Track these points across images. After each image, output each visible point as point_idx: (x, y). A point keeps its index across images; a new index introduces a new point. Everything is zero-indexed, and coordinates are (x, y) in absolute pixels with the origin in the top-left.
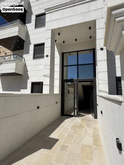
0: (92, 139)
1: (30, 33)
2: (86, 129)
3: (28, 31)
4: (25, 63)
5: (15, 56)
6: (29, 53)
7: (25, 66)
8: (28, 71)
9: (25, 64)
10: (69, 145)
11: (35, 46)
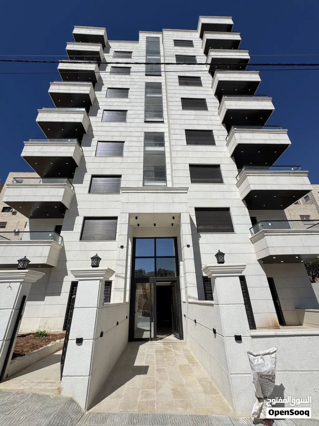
0: (186, 359)
1: (78, 198)
2: (174, 352)
3: (75, 194)
4: (62, 245)
5: (50, 235)
6: (72, 230)
7: (62, 251)
8: (66, 261)
9: (63, 248)
10: (164, 368)
11: (86, 218)
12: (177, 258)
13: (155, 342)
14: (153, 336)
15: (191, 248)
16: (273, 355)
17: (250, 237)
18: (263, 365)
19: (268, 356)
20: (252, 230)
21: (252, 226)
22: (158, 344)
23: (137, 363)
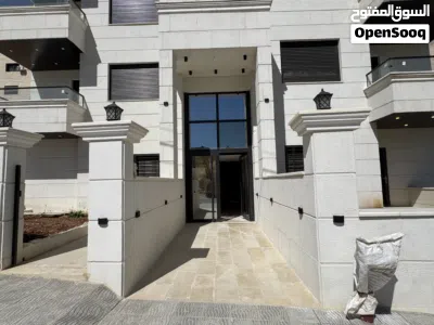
0: (257, 242)
2: (243, 233)
4: (85, 108)
5: (63, 91)
9: (87, 111)
10: (228, 251)
11: (112, 67)
12: (249, 121)
13: (219, 224)
14: (216, 217)
15: (272, 104)
16: (397, 243)
17: (366, 87)
18: (380, 255)
19: (388, 244)
20: (370, 76)
21: (370, 69)
22: (223, 225)
23: (195, 245)
